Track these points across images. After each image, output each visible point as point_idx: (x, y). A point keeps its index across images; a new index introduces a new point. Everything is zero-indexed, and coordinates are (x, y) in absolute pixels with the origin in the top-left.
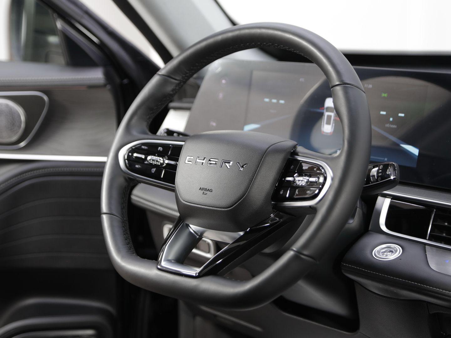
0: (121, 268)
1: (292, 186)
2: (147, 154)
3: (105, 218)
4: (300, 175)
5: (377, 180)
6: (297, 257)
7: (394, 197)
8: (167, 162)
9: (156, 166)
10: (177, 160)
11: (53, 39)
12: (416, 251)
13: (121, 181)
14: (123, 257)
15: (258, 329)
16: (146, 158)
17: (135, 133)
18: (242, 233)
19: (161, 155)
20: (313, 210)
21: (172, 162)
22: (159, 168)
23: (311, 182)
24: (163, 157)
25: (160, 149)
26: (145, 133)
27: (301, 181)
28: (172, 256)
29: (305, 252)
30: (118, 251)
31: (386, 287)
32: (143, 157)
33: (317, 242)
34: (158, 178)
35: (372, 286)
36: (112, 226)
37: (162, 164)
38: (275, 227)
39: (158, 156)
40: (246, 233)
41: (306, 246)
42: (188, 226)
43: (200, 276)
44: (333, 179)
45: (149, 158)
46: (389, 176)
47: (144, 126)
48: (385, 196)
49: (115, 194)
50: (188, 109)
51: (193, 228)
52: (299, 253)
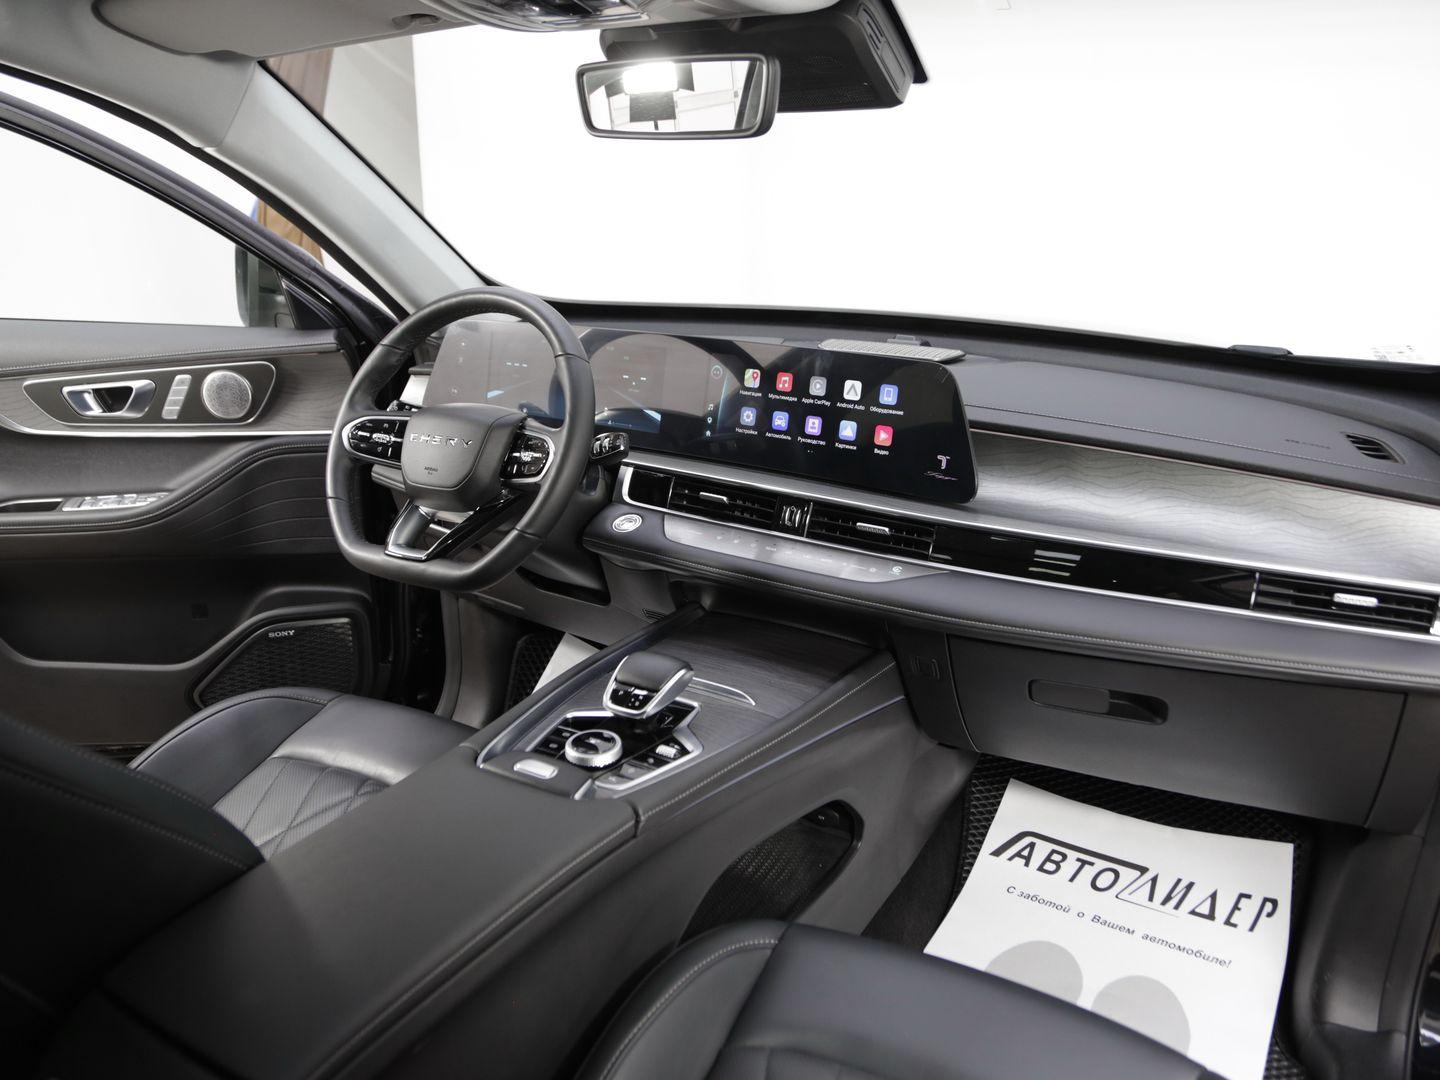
0: (349, 554)
1: (518, 461)
2: (372, 433)
3: (331, 503)
4: (526, 450)
5: (608, 452)
6: (520, 537)
7: (636, 467)
8: (393, 439)
9: (382, 444)
10: (402, 437)
11: (281, 299)
12: (655, 520)
13: (346, 462)
14: (350, 544)
15: (520, 607)
16: (371, 436)
17: (359, 408)
18: (471, 513)
19: (387, 432)
20: (537, 487)
21: (399, 440)
22: (385, 446)
23: (536, 458)
24: (389, 434)
25: (386, 425)
26: (370, 409)
27: (526, 456)
28: (401, 541)
29: (529, 531)
30: (346, 536)
31: (625, 559)
32: (368, 435)
33: (540, 521)
34: (386, 457)
35: (618, 559)
36: (338, 511)
37: (388, 442)
38: (508, 504)
39: (385, 433)
40: (476, 512)
41: (529, 524)
42: (417, 507)
43: (429, 559)
44: (555, 454)
45: (374, 436)
46: (619, 447)
47: (369, 401)
48: (627, 465)
49: (341, 476)
50: (428, 374)
51: (423, 510)
52: (522, 531)
